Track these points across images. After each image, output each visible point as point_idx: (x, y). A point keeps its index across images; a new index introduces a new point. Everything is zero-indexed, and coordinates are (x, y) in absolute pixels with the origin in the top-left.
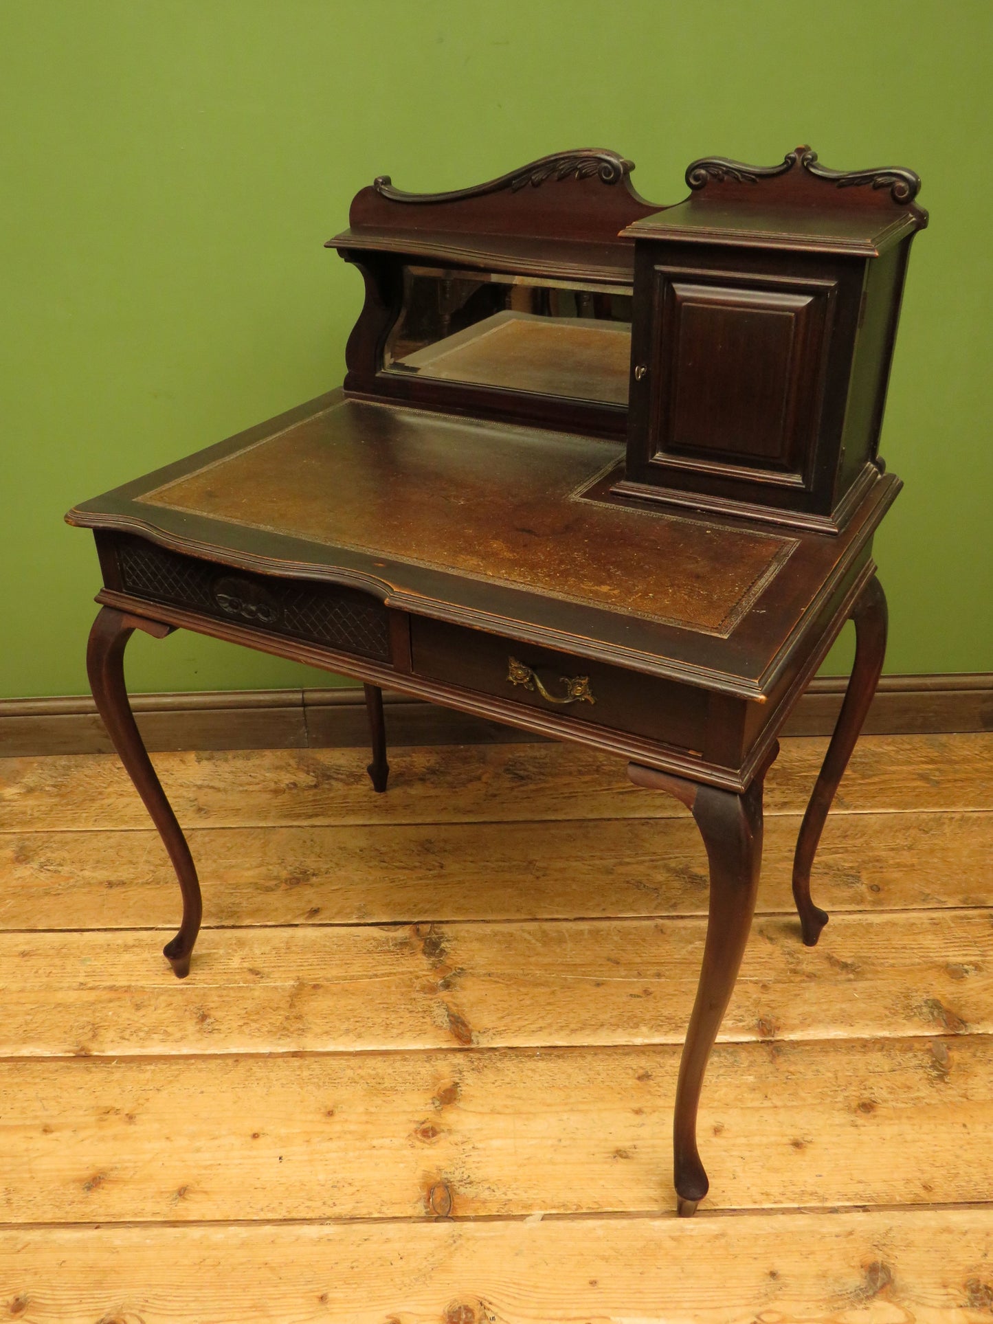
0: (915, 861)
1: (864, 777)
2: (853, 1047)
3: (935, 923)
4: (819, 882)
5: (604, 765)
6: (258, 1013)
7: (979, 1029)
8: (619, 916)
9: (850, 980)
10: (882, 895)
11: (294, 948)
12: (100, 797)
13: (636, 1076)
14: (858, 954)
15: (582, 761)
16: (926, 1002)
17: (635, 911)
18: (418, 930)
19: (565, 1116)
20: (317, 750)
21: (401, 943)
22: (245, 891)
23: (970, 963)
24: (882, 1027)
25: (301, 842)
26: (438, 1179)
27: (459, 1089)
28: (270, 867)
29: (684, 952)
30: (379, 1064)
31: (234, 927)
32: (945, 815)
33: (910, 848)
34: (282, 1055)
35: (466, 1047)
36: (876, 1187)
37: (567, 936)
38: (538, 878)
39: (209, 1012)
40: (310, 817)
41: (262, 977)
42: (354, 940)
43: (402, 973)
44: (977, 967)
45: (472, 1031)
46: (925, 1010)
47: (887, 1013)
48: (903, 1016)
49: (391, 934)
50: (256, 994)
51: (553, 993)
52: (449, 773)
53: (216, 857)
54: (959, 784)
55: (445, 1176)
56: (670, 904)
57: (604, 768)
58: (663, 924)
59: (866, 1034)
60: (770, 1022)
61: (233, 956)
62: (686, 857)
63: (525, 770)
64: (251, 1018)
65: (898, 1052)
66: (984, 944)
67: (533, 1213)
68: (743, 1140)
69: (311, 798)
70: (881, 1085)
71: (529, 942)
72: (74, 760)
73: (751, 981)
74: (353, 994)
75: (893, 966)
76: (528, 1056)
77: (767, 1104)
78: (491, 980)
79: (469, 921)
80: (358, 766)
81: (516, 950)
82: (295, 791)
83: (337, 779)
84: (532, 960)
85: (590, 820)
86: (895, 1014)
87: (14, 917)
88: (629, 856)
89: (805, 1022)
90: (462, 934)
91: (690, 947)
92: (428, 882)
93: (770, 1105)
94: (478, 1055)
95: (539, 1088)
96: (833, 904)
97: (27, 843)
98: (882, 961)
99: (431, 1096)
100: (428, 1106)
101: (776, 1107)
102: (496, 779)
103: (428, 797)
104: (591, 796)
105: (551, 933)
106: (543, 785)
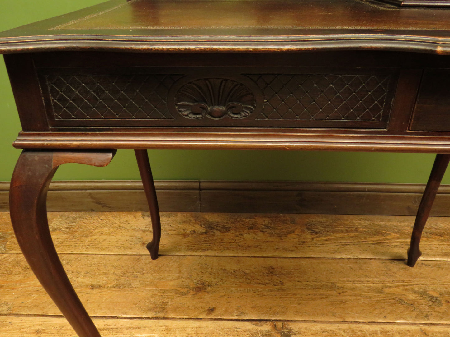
5: (359, 228)
8: (396, 322)
12: (91, 234)
15: (347, 225)
17: (405, 319)
18: (275, 326)
20: (204, 213)
21: (266, 335)
22: (169, 294)
25: (200, 265)
28: (184, 280)
31: (164, 318)
37: (368, 334)
38: (339, 293)
40: (204, 250)
42: (237, 330)
49: (260, 328)
52: (277, 228)
53: (153, 272)
56: (424, 315)
57: (360, 229)
58: (425, 329)
62: (423, 284)
63: (317, 228)
69: (203, 239)
72: (78, 214)
79: (305, 321)
80: (227, 222)
82: (195, 235)
83: (216, 229)
85: (360, 259)
87: (35, 306)
88: (389, 282)
90: (303, 330)
92: (276, 293)
102: (303, 233)
103: (267, 241)
104: (357, 244)
105: (357, 332)
106: (329, 237)
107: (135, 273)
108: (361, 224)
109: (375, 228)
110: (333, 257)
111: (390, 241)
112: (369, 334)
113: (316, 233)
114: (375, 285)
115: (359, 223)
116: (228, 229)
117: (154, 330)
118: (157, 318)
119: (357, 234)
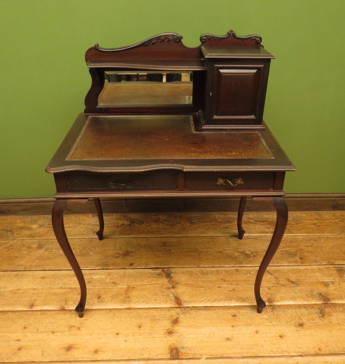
0: (313, 250)
1: (297, 224)
2: (296, 307)
3: (319, 269)
4: (285, 256)
5: (218, 219)
6: (116, 296)
7: (333, 302)
8: (224, 266)
9: (295, 287)
10: (303, 260)
11: (126, 276)
13: (232, 315)
14: (297, 278)
15: (211, 218)
16: (317, 293)
17: (230, 265)
18: (163, 270)
19: (211, 328)
21: (159, 274)
22: (110, 258)
23: (330, 282)
24: (305, 301)
25: (126, 242)
26: (174, 347)
27: (178, 319)
28: (117, 250)
29: (244, 277)
30: (154, 312)
31: (107, 269)
32: (322, 236)
33: (311, 246)
34: (124, 309)
35: (180, 306)
36: (305, 349)
38: (199, 254)
39: (101, 296)
40: (129, 235)
41: (116, 285)
42: (144, 273)
43: (159, 284)
44: (332, 283)
45: (182, 301)
46: (317, 296)
47: (306, 296)
48: (311, 298)
49: (156, 271)
50: (115, 290)
51: (206, 290)
52: (171, 221)
53: (100, 247)
54: (325, 227)
55: (176, 346)
56: (240, 263)
58: (238, 269)
59: (300, 303)
60: (271, 299)
61: (107, 278)
62: (244, 248)
63: (194, 220)
64: (114, 297)
65: (310, 309)
66: (334, 276)
67: (202, 357)
68: (264, 335)
69: (128, 229)
70: (305, 318)
71: (197, 274)
73: (265, 286)
74: (145, 290)
75: (307, 282)
76: (199, 309)
77: (271, 324)
78: (187, 286)
79: (179, 267)
81: (194, 277)
82: (123, 227)
83: (136, 223)
84: (199, 279)
85: (214, 236)
86: (309, 297)
88: (227, 248)
89: (282, 299)
90: (177, 271)
91: (246, 276)
92: (166, 255)
93: (272, 324)
94: (184, 309)
95: (203, 319)
96: (289, 263)
97: (41, 243)
98: (304, 281)
99: (170, 321)
100: (169, 325)
101: (274, 325)
102: (185, 223)
103: (164, 228)
104: (214, 229)
105: (204, 271)
106: (199, 225)
107: (90, 248)
108: (219, 217)
109: (227, 219)
110: (200, 236)
111: (234, 226)
112: (210, 272)
113: (193, 223)
114: (219, 249)
115: (218, 216)
116: (142, 222)
117: (102, 274)
118: (103, 269)
119: (216, 223)
